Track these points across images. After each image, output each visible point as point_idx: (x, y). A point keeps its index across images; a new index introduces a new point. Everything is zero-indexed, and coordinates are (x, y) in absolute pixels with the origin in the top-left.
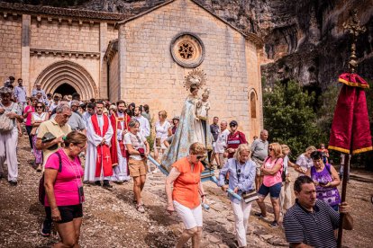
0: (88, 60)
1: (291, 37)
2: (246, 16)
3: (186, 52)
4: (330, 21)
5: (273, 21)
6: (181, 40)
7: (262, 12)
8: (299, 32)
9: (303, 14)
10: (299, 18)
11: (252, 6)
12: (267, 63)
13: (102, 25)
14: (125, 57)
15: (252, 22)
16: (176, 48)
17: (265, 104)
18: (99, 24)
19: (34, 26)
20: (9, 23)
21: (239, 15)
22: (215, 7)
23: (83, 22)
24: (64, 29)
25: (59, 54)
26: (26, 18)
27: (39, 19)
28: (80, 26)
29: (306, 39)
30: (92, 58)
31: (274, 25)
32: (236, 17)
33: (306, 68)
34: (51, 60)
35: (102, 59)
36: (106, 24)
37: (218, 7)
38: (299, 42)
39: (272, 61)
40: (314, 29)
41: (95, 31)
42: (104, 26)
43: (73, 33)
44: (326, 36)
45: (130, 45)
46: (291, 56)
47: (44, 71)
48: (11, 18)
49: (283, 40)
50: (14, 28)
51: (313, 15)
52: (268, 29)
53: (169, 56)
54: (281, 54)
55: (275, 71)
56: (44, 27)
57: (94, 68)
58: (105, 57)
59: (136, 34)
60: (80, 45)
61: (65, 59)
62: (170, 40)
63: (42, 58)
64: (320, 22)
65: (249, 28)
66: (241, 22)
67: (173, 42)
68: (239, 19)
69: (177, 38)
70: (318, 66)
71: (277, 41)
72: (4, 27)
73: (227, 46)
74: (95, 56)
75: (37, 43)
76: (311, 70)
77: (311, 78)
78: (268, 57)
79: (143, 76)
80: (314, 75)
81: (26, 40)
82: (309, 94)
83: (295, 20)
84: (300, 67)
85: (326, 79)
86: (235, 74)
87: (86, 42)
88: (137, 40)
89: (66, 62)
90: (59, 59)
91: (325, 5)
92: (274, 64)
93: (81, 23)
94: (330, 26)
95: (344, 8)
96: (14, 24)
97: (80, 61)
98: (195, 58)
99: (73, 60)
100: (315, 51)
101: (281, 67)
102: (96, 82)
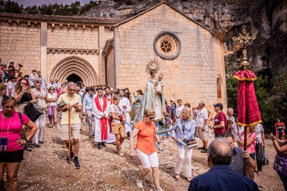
0: (90, 56)
2: (210, 17)
3: (166, 47)
4: (278, 19)
5: (232, 21)
6: (162, 38)
7: (223, 14)
9: (256, 14)
10: (253, 17)
11: (214, 10)
12: (228, 54)
13: (100, 28)
14: (119, 53)
15: (215, 22)
16: (159, 44)
17: (228, 86)
18: (98, 27)
19: (50, 31)
20: (31, 30)
21: (205, 17)
22: (185, 11)
23: (86, 27)
24: (72, 32)
25: (68, 51)
26: (44, 25)
27: (53, 25)
28: (84, 29)
29: (259, 34)
30: (93, 54)
31: (232, 24)
32: (202, 19)
33: (259, 57)
34: (63, 56)
35: (101, 54)
36: (103, 27)
37: (188, 11)
39: (232, 53)
40: (265, 25)
41: (95, 33)
42: (102, 28)
43: (79, 35)
44: (275, 31)
45: (123, 43)
46: (247, 48)
47: (58, 65)
48: (33, 26)
50: (35, 33)
51: (264, 14)
52: (228, 27)
53: (153, 51)
54: (238, 46)
55: (234, 60)
56: (56, 31)
57: (95, 61)
58: (104, 52)
59: (127, 34)
60: (84, 44)
61: (73, 55)
62: (153, 38)
63: (56, 55)
64: (270, 19)
65: (213, 27)
66: (206, 23)
67: (156, 40)
68: (204, 20)
69: (159, 37)
70: (269, 55)
72: (28, 33)
73: (198, 41)
74: (96, 52)
75: (52, 43)
76: (263, 59)
77: (263, 65)
78: (228, 50)
79: (133, 66)
80: (266, 63)
81: (43, 42)
82: (263, 78)
83: (249, 19)
84: (254, 56)
85: (276, 66)
86: (205, 64)
87: (88, 42)
88: (128, 39)
89: (74, 57)
90: (68, 55)
91: (274, 7)
92: (233, 55)
93: (84, 27)
94: (280, 23)
96: (35, 30)
97: (84, 57)
98: (174, 52)
99: (79, 55)
100: (266, 44)
101: (238, 57)
102: (97, 72)
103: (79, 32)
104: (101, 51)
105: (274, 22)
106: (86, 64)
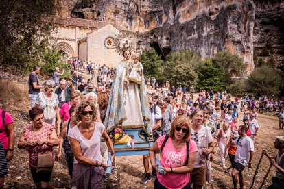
0: (71, 42)
1: (159, 17)
3: (109, 43)
4: (179, 13)
5: (150, 7)
8: (164, 15)
9: (166, 5)
10: (164, 7)
12: (145, 31)
13: (77, 28)
15: (137, 6)
18: (75, 27)
24: (63, 29)
25: (61, 39)
28: (69, 28)
29: (167, 21)
31: (150, 9)
32: (128, 2)
33: (165, 37)
35: (76, 42)
38: (163, 21)
39: (148, 31)
40: (171, 15)
41: (74, 30)
43: (66, 31)
44: (176, 20)
46: (158, 29)
49: (154, 19)
51: (171, 7)
52: (146, 11)
54: (153, 26)
55: (148, 37)
57: (73, 45)
64: (174, 12)
66: (131, 5)
67: (106, 40)
70: (171, 37)
71: (151, 19)
74: (74, 40)
76: (167, 39)
78: (145, 28)
80: (168, 42)
83: (162, 8)
84: (162, 36)
85: (174, 45)
89: (63, 42)
90: (61, 41)
91: (177, 4)
92: (148, 33)
94: (179, 17)
95: (185, 8)
97: (68, 42)
99: (66, 41)
100: (170, 28)
101: (152, 35)
102: (74, 49)
103: (66, 29)
104: (77, 40)
105: (176, 14)
106: (69, 46)
